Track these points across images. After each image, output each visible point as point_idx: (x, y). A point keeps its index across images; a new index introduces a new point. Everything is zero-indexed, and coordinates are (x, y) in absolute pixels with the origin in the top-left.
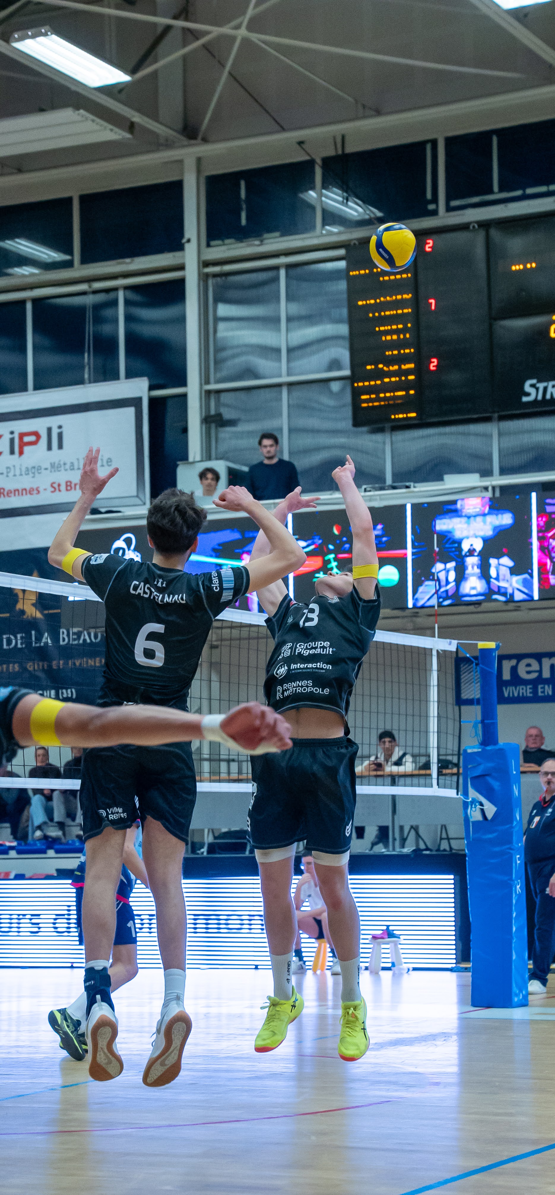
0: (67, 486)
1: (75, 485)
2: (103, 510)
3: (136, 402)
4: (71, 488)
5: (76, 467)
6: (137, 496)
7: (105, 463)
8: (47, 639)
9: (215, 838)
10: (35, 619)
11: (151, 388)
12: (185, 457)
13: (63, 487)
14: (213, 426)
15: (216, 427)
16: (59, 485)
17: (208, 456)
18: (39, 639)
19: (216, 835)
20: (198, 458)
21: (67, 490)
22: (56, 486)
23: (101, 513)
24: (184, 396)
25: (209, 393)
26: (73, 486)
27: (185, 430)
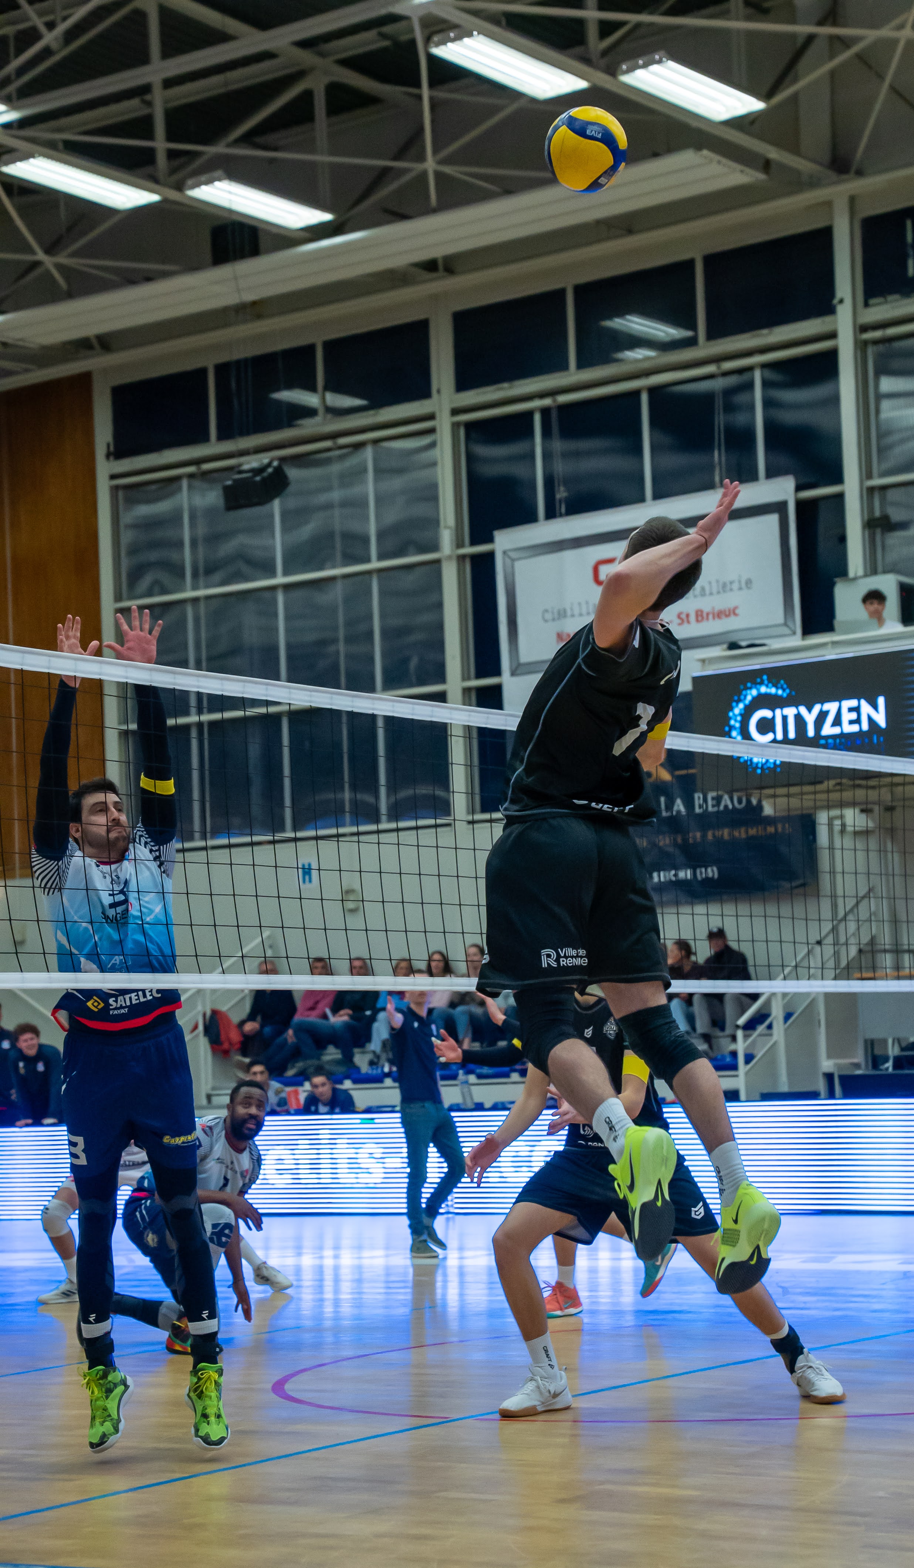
0: (697, 616)
1: (708, 614)
2: (743, 644)
3: (779, 508)
4: (703, 618)
5: (707, 592)
6: (785, 624)
7: (743, 585)
8: (679, 806)
9: (902, 1049)
10: (664, 783)
11: (799, 488)
12: (842, 572)
13: (693, 618)
14: (878, 531)
15: (883, 533)
16: (688, 616)
17: (872, 570)
18: (669, 807)
19: (904, 1044)
20: (861, 572)
21: (697, 621)
22: (683, 616)
23: (740, 647)
24: (840, 496)
25: (871, 490)
26: (705, 615)
27: (843, 539)
